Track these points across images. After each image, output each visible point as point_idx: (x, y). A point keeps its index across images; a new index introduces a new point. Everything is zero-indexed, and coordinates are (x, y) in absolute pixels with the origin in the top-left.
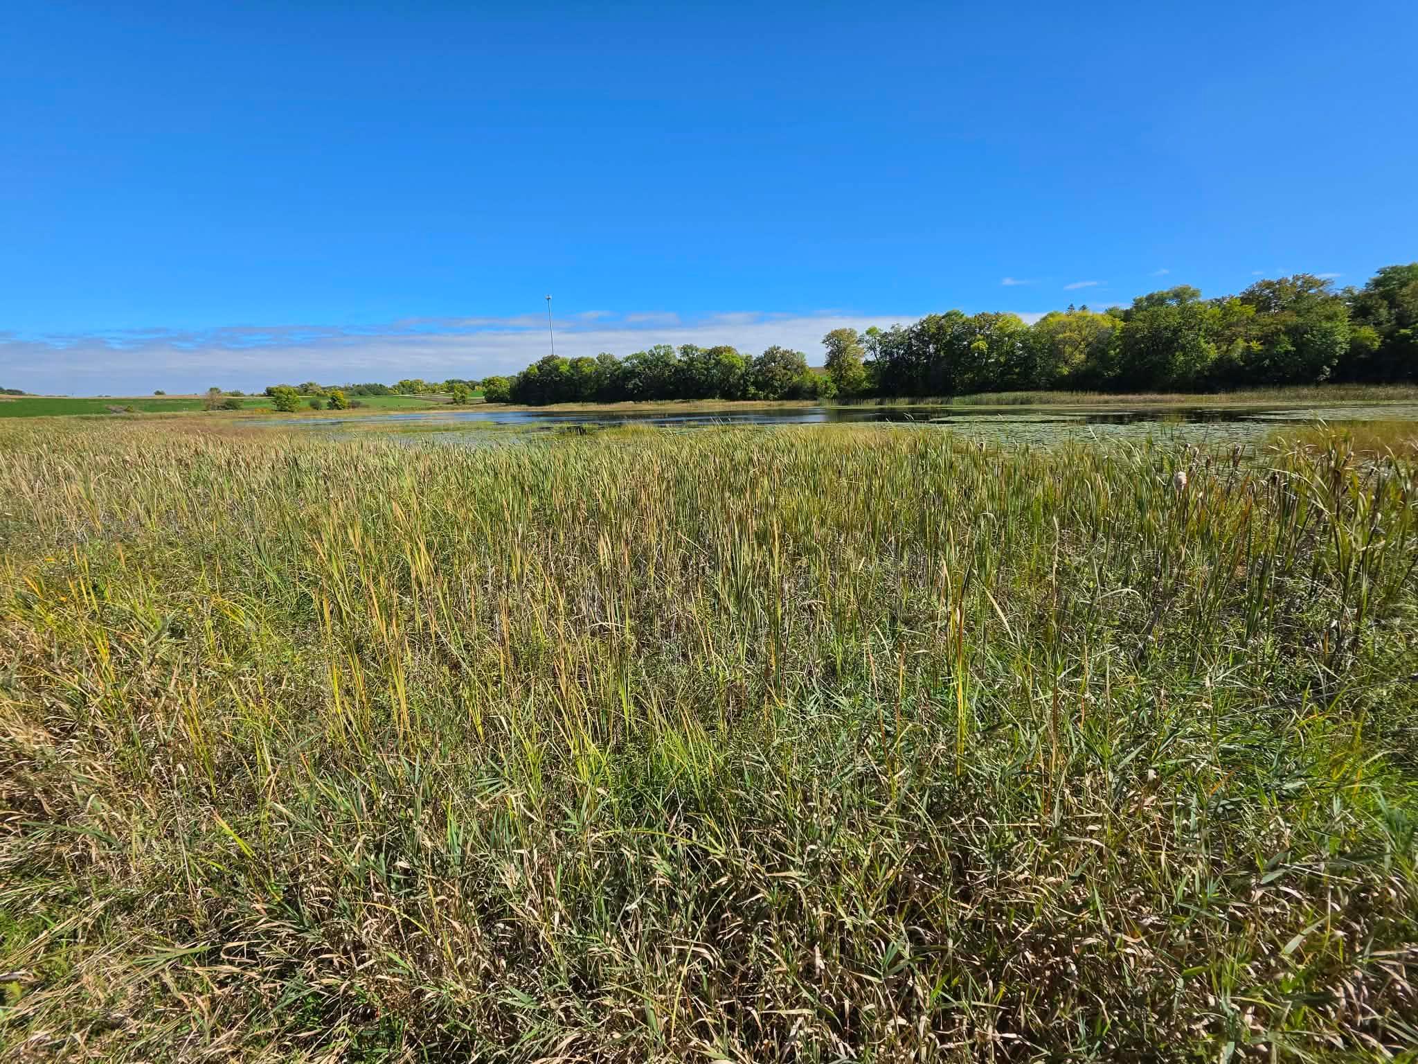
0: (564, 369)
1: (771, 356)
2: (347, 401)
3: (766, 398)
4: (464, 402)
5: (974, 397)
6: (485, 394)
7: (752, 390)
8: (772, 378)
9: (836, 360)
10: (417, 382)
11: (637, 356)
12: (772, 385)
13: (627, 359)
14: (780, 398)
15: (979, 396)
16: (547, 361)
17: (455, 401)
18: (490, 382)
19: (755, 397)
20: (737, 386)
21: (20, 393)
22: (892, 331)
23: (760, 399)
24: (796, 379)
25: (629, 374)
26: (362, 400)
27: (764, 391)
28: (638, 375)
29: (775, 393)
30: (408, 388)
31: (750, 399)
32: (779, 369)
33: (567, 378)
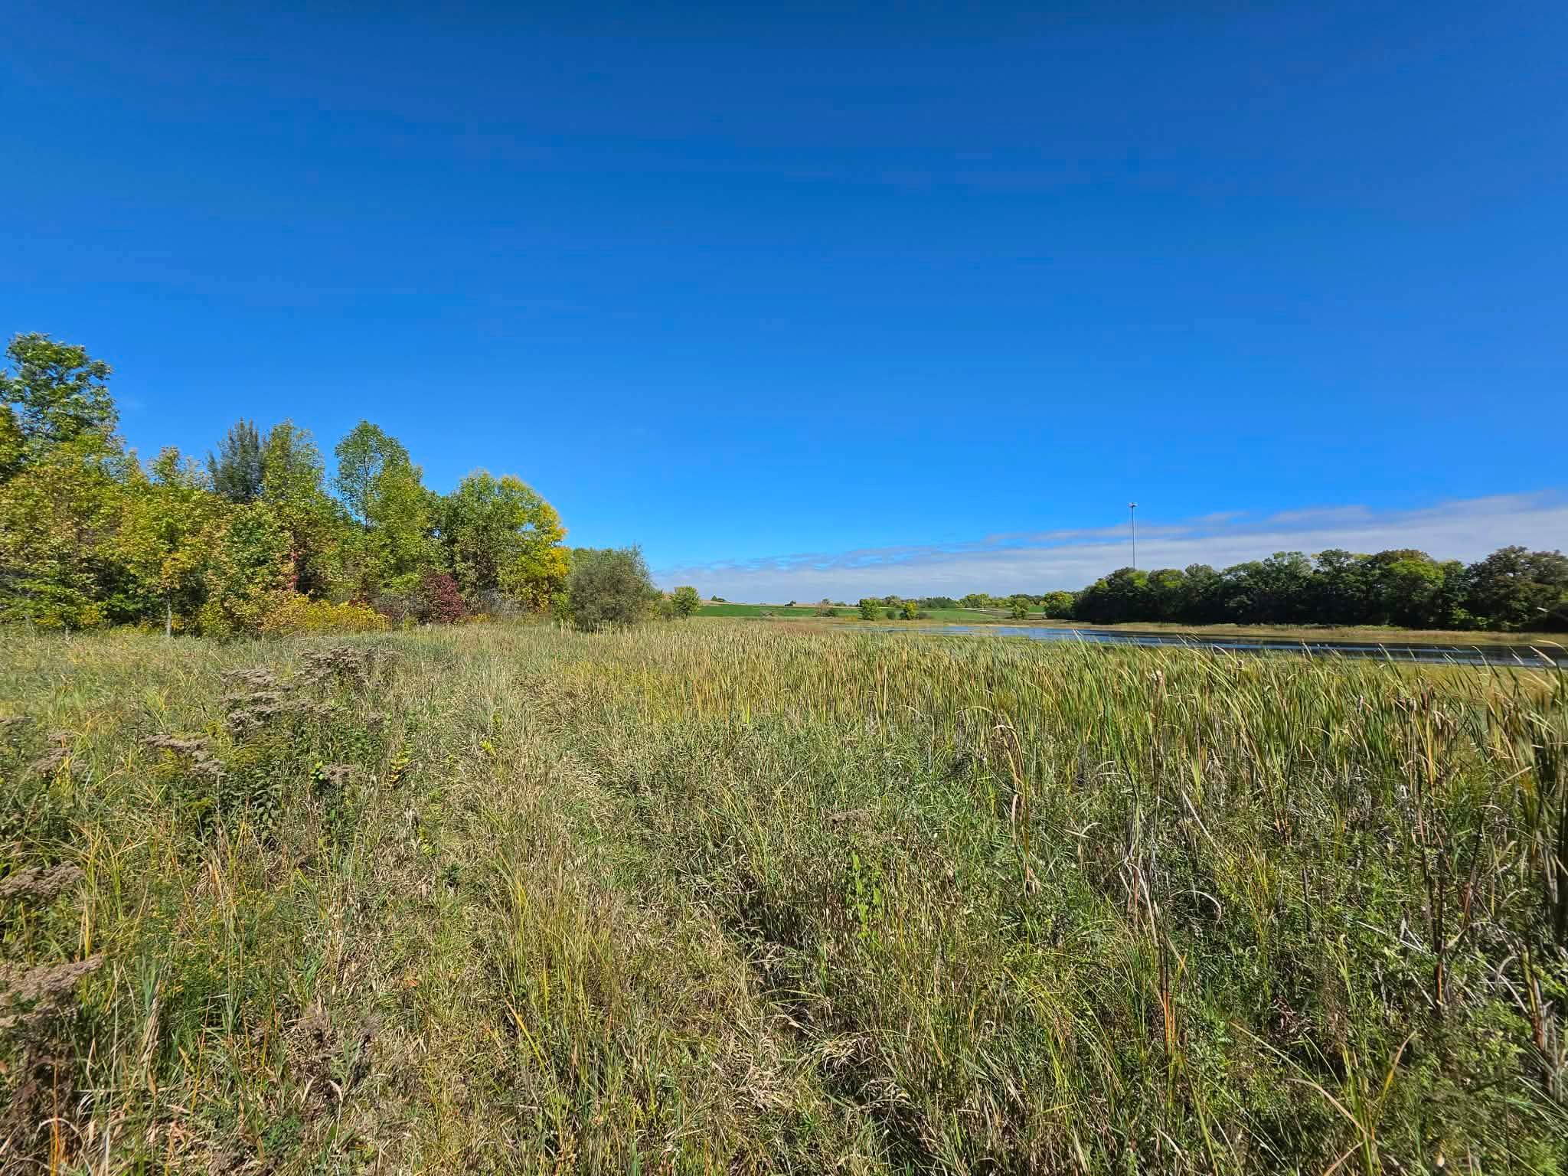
0: (1140, 583)
1: (1505, 562)
2: (917, 612)
3: (1492, 628)
4: (1023, 617)
6: (1046, 609)
7: (1461, 614)
8: (1507, 597)
10: (985, 597)
11: (1244, 567)
12: (1508, 608)
13: (1230, 571)
14: (1526, 629)
16: (1119, 575)
17: (1014, 616)
18: (1053, 597)
19: (1464, 626)
20: (1424, 608)
23: (1477, 629)
26: (929, 612)
27: (1487, 616)
28: (1246, 591)
29: (1514, 621)
30: (973, 602)
31: (1454, 628)
32: (1526, 583)
33: (1143, 593)
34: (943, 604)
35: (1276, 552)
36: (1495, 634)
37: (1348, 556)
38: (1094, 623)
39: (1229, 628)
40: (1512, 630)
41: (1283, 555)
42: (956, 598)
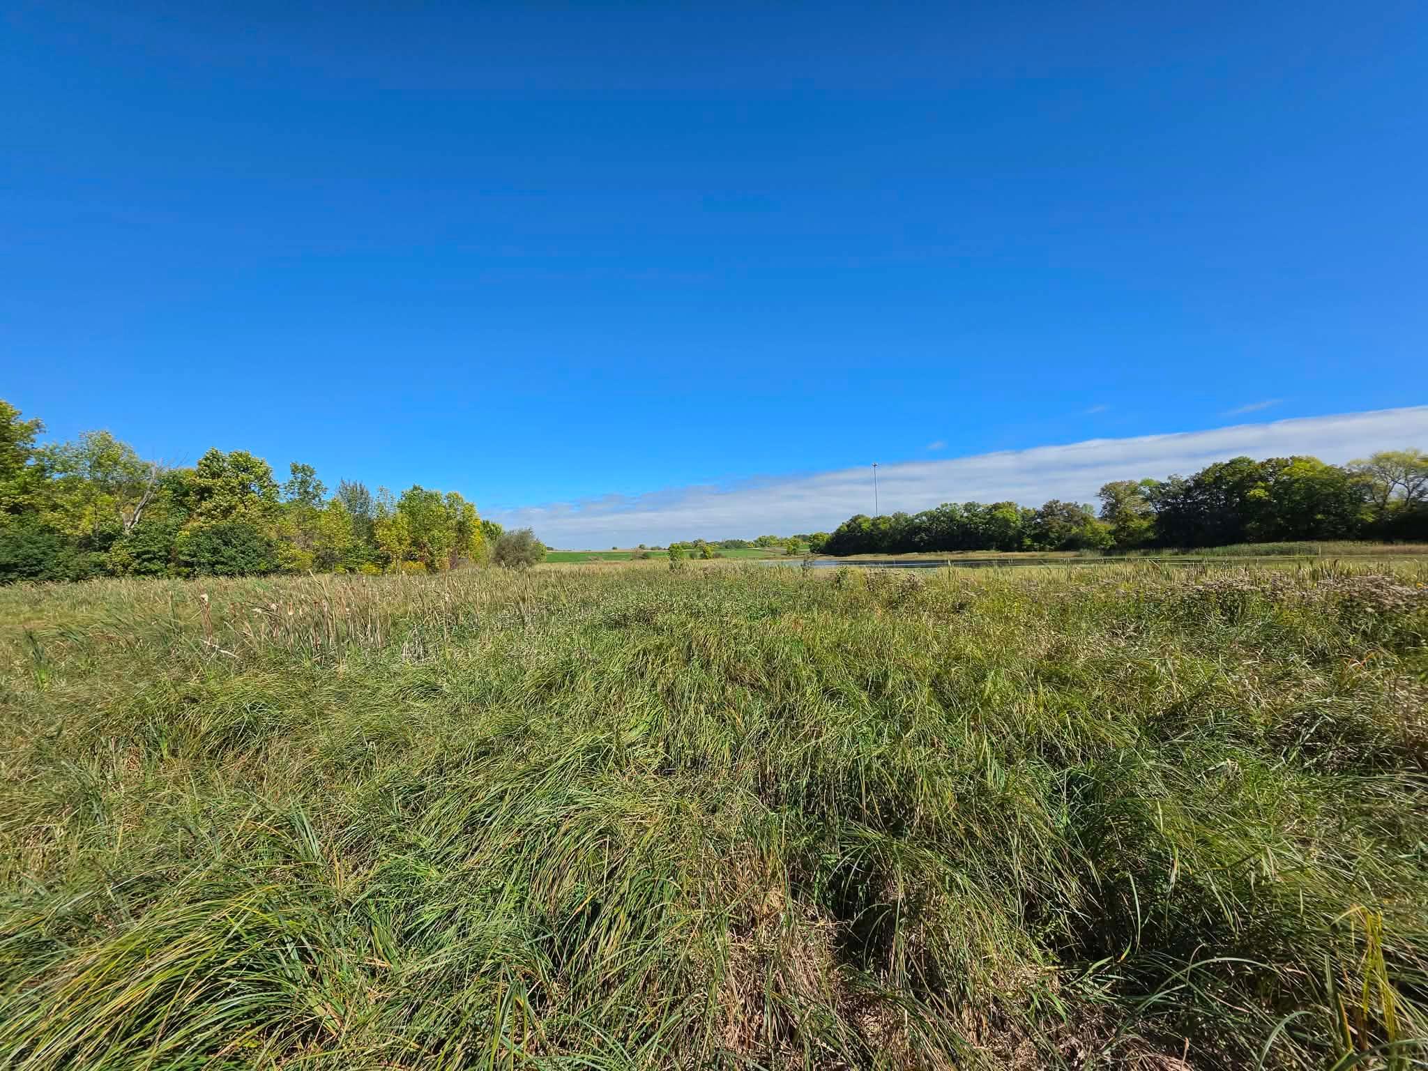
0: (865, 526)
1: (1050, 510)
2: (712, 553)
3: (1042, 549)
4: (795, 554)
5: (1229, 548)
6: (810, 547)
7: (1028, 542)
8: (1048, 530)
9: (1113, 511)
10: (772, 538)
11: (925, 514)
12: (1048, 537)
13: (917, 517)
14: (1056, 550)
15: (1235, 547)
16: (854, 520)
17: (788, 553)
18: (815, 537)
19: (1029, 549)
20: (1012, 539)
21: (552, 549)
22: (1169, 482)
23: (1035, 550)
24: (1075, 530)
25: (917, 529)
26: (722, 552)
27: (1040, 543)
28: (927, 530)
29: (1051, 545)
30: (762, 543)
31: (1023, 551)
32: (1057, 523)
33: (867, 533)
34: (738, 545)
35: (943, 503)
36: (1042, 553)
37: (979, 506)
38: (836, 555)
39: (914, 556)
40: (1051, 550)
41: (946, 505)
42: (749, 539)
